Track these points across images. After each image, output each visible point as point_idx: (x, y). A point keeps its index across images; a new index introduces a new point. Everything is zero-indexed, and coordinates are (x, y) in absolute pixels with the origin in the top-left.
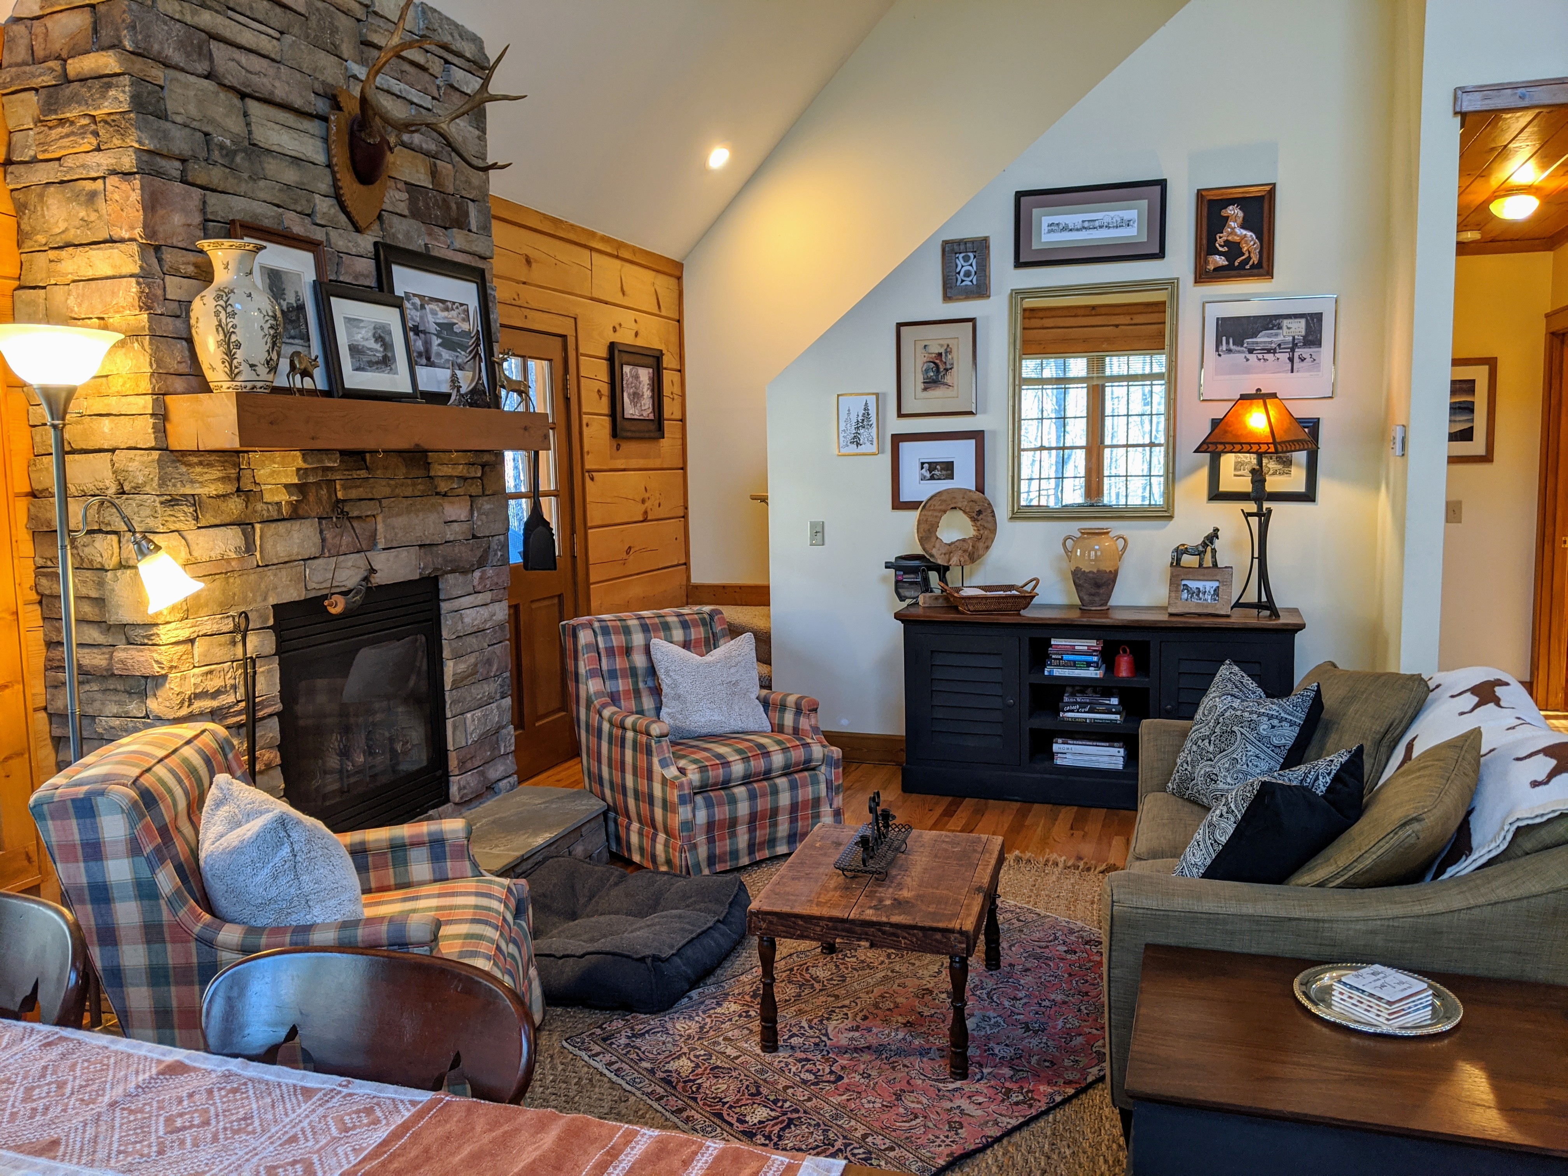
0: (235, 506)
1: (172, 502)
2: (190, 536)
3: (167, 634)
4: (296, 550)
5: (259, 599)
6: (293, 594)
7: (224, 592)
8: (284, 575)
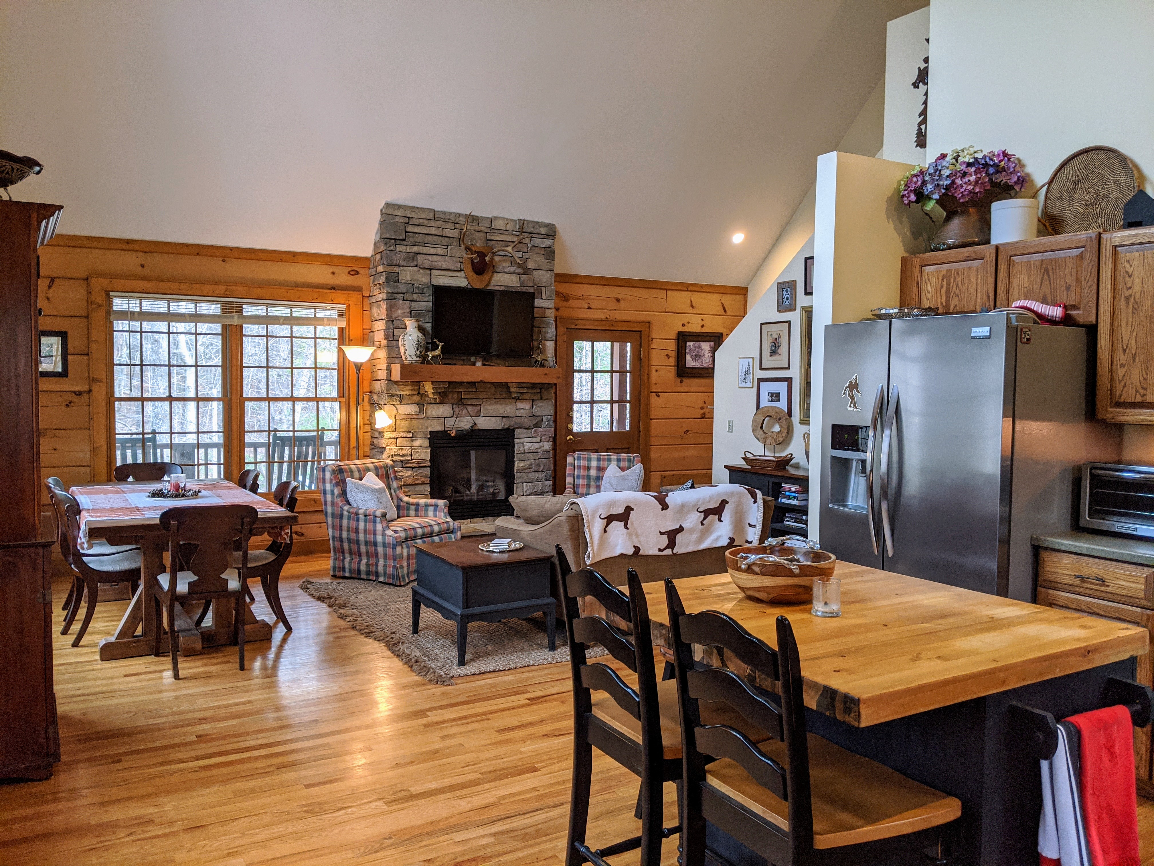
0: (417, 398)
1: (392, 396)
2: (398, 407)
3: (387, 435)
4: (440, 414)
5: (424, 428)
6: (439, 428)
7: (410, 424)
8: (435, 421)
